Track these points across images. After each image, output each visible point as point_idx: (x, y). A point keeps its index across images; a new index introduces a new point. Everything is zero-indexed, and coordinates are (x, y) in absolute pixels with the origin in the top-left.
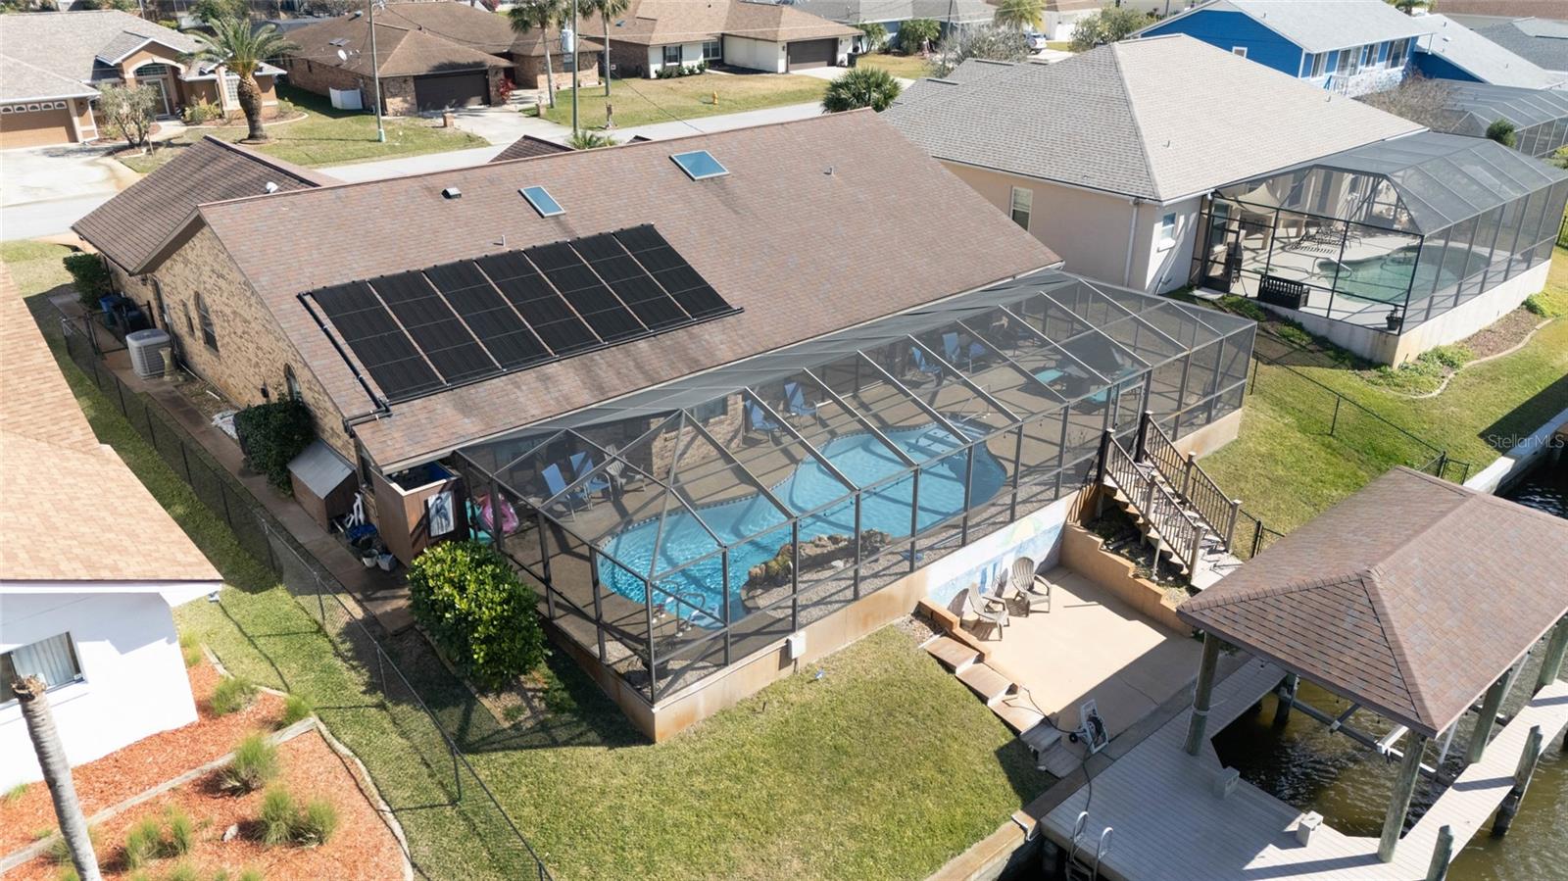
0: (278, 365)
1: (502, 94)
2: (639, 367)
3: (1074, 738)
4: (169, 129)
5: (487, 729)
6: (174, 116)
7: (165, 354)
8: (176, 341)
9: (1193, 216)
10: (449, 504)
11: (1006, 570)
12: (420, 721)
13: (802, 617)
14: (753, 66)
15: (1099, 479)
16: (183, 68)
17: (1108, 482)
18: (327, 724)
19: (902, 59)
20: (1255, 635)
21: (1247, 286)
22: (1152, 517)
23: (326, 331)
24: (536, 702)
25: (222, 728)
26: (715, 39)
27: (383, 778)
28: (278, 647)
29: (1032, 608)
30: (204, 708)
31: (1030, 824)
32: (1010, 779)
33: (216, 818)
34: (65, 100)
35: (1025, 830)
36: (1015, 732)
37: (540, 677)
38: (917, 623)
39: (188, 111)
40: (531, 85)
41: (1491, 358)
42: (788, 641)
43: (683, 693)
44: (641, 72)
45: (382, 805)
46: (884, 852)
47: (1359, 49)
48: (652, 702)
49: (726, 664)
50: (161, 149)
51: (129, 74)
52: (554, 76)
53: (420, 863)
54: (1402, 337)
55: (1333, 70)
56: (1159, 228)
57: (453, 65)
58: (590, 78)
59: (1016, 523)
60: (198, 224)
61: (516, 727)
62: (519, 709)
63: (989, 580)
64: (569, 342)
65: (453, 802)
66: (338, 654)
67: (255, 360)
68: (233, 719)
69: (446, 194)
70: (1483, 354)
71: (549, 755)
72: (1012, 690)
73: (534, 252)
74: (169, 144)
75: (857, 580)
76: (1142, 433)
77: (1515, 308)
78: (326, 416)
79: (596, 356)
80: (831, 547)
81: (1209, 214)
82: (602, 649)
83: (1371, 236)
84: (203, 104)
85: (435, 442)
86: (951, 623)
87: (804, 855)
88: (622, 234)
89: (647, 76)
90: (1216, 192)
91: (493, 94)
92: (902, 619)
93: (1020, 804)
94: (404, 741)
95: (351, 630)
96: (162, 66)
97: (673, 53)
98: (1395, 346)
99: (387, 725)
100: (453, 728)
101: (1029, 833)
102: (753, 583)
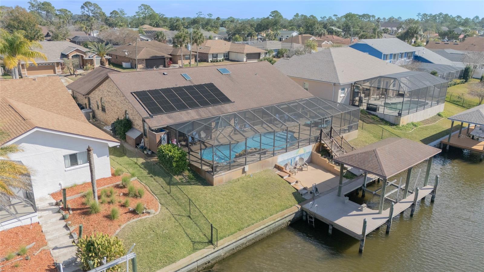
0: (123, 111)
1: (169, 64)
2: (210, 112)
3: (311, 193)
4: (79, 71)
5: (175, 182)
6: (81, 68)
7: (91, 114)
8: (93, 112)
9: (349, 89)
10: (166, 138)
11: (297, 161)
12: (161, 180)
13: (247, 163)
14: (237, 60)
15: (320, 141)
16: (84, 56)
17: (323, 142)
18: (139, 179)
19: (278, 59)
20: (350, 162)
21: (364, 107)
22: (333, 150)
23: (137, 100)
24: (186, 178)
25: (117, 178)
26: (227, 52)
27: (153, 189)
28: (127, 166)
29: (303, 169)
30: (113, 175)
31: (300, 207)
32: (295, 198)
33: (118, 192)
34: (54, 63)
35: (298, 208)
36: (297, 190)
37: (186, 173)
38: (275, 169)
39: (85, 67)
40: (176, 63)
41: (426, 125)
42: (244, 167)
43: (220, 175)
44: (206, 61)
45: (153, 194)
46: (265, 209)
47: (398, 54)
48: (213, 175)
49: (230, 170)
50: (79, 76)
51: (70, 57)
52: (183, 61)
53: (162, 203)
54: (401, 118)
55: (391, 59)
56: (340, 91)
57: (156, 57)
58: (193, 61)
59: (299, 149)
60: (107, 78)
61: (182, 182)
62: (183, 179)
63: (293, 162)
64: (193, 105)
65: (169, 193)
66: (141, 167)
67: (116, 111)
68: (119, 177)
69: (164, 74)
70: (424, 124)
71: (190, 187)
72: (297, 182)
73: (185, 87)
74: (80, 75)
75: (260, 158)
76: (331, 131)
77: (435, 115)
78: (135, 121)
79: (200, 109)
80: (255, 150)
81: (353, 89)
82: (202, 168)
83: (398, 98)
84: (89, 65)
85: (163, 124)
86: (283, 168)
87: (247, 207)
88: (205, 85)
89: (208, 62)
90: (355, 83)
91: (166, 64)
92: (271, 168)
93: (297, 203)
94: (157, 183)
95: (143, 164)
96: (79, 55)
97: (215, 56)
98: (400, 120)
99: (153, 180)
100: (168, 181)
101: (299, 209)
102: (236, 157)
